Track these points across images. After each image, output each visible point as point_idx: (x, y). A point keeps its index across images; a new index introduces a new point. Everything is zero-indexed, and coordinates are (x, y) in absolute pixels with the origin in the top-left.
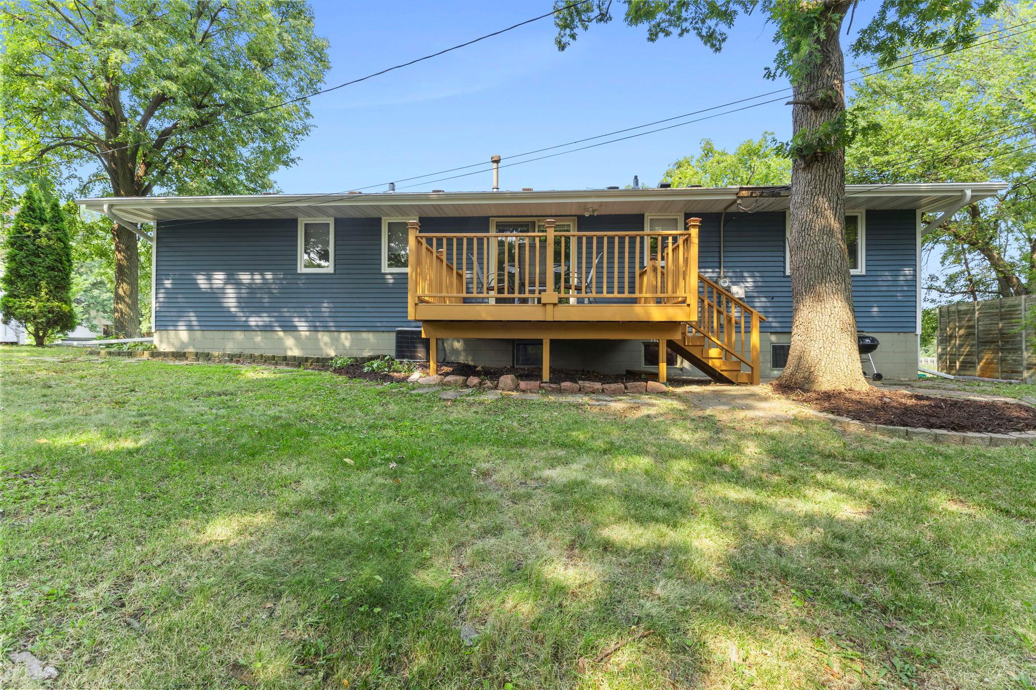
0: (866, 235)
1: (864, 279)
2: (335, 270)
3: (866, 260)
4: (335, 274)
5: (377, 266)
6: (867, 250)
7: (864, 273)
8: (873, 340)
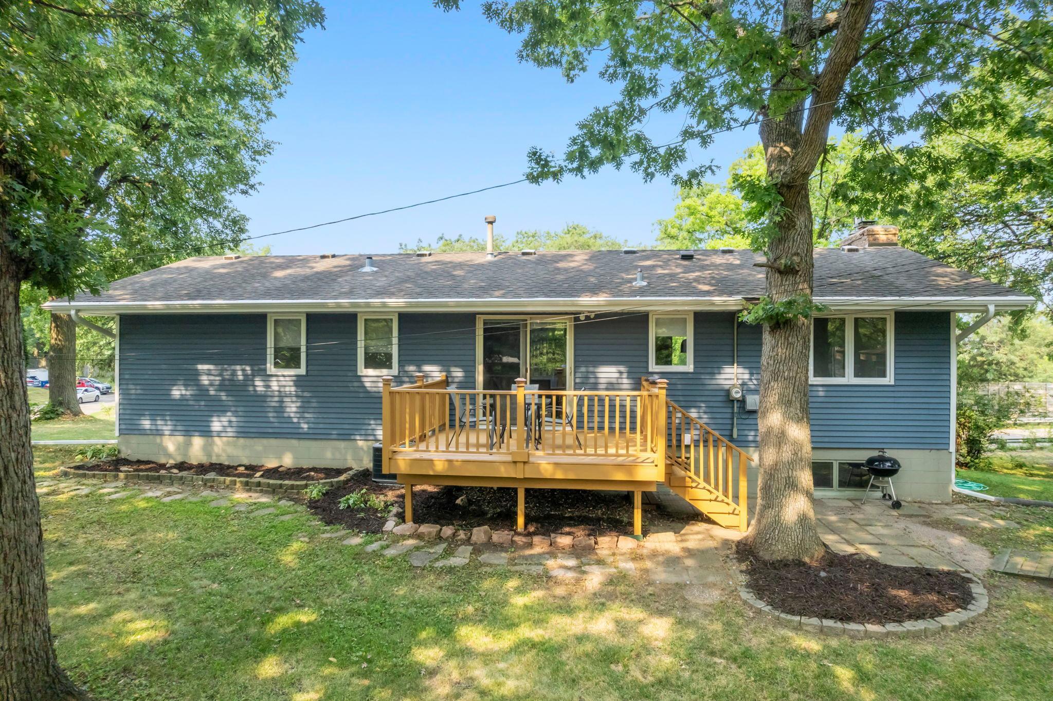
0: (895, 339)
1: (892, 389)
2: (307, 371)
3: (895, 368)
4: (307, 375)
5: (353, 368)
6: (895, 357)
7: (892, 383)
8: (895, 462)
